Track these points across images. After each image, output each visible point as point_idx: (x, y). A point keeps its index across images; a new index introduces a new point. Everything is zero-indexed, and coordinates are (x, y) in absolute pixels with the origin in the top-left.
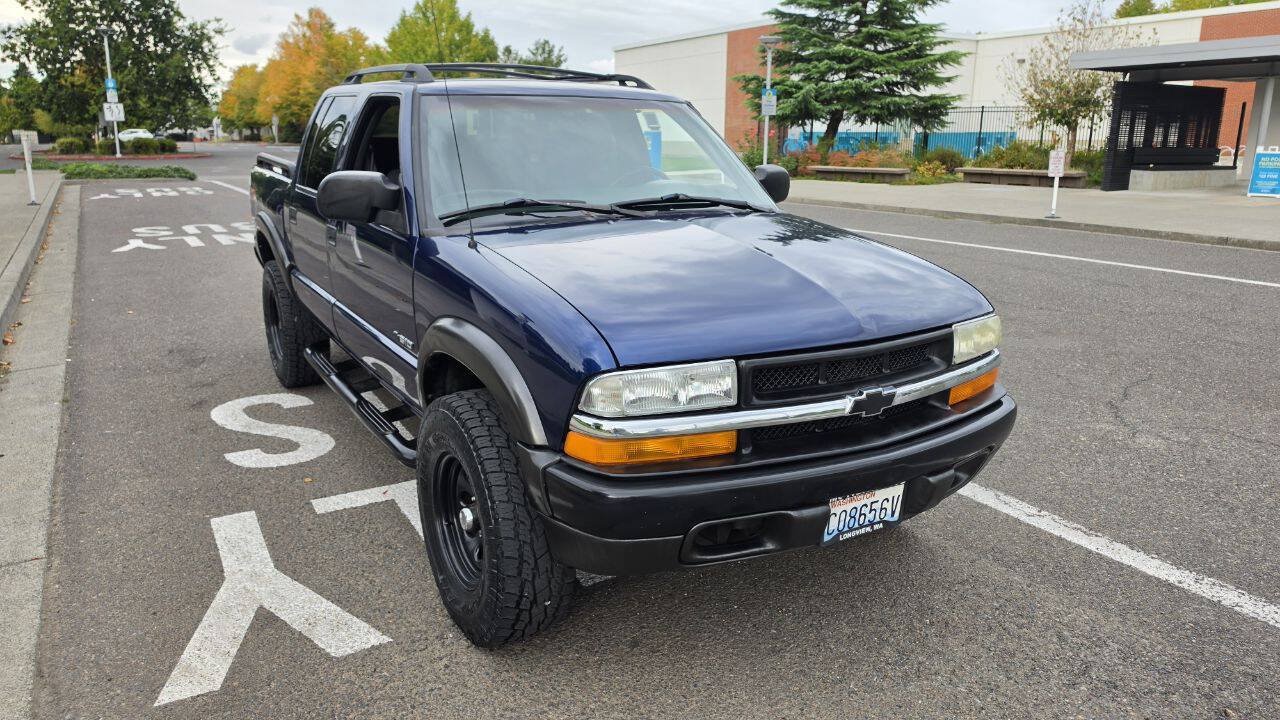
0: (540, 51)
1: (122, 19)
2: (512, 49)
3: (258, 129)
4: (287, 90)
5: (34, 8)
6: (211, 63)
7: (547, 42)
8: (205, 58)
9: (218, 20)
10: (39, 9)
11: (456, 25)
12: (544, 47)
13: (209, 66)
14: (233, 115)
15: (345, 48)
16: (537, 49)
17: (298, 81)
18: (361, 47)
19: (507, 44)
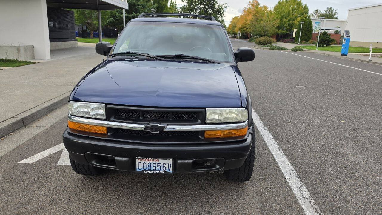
0: (328, 11)
1: (203, 4)
2: (319, 10)
3: (236, 35)
4: (243, 24)
5: (184, 2)
6: (222, 16)
7: (331, 8)
8: (221, 14)
9: (225, 4)
10: (185, 2)
11: (296, 3)
12: (330, 10)
13: (222, 17)
14: (230, 30)
15: (261, 11)
16: (328, 10)
17: (246, 21)
18: (266, 11)
19: (316, 9)
